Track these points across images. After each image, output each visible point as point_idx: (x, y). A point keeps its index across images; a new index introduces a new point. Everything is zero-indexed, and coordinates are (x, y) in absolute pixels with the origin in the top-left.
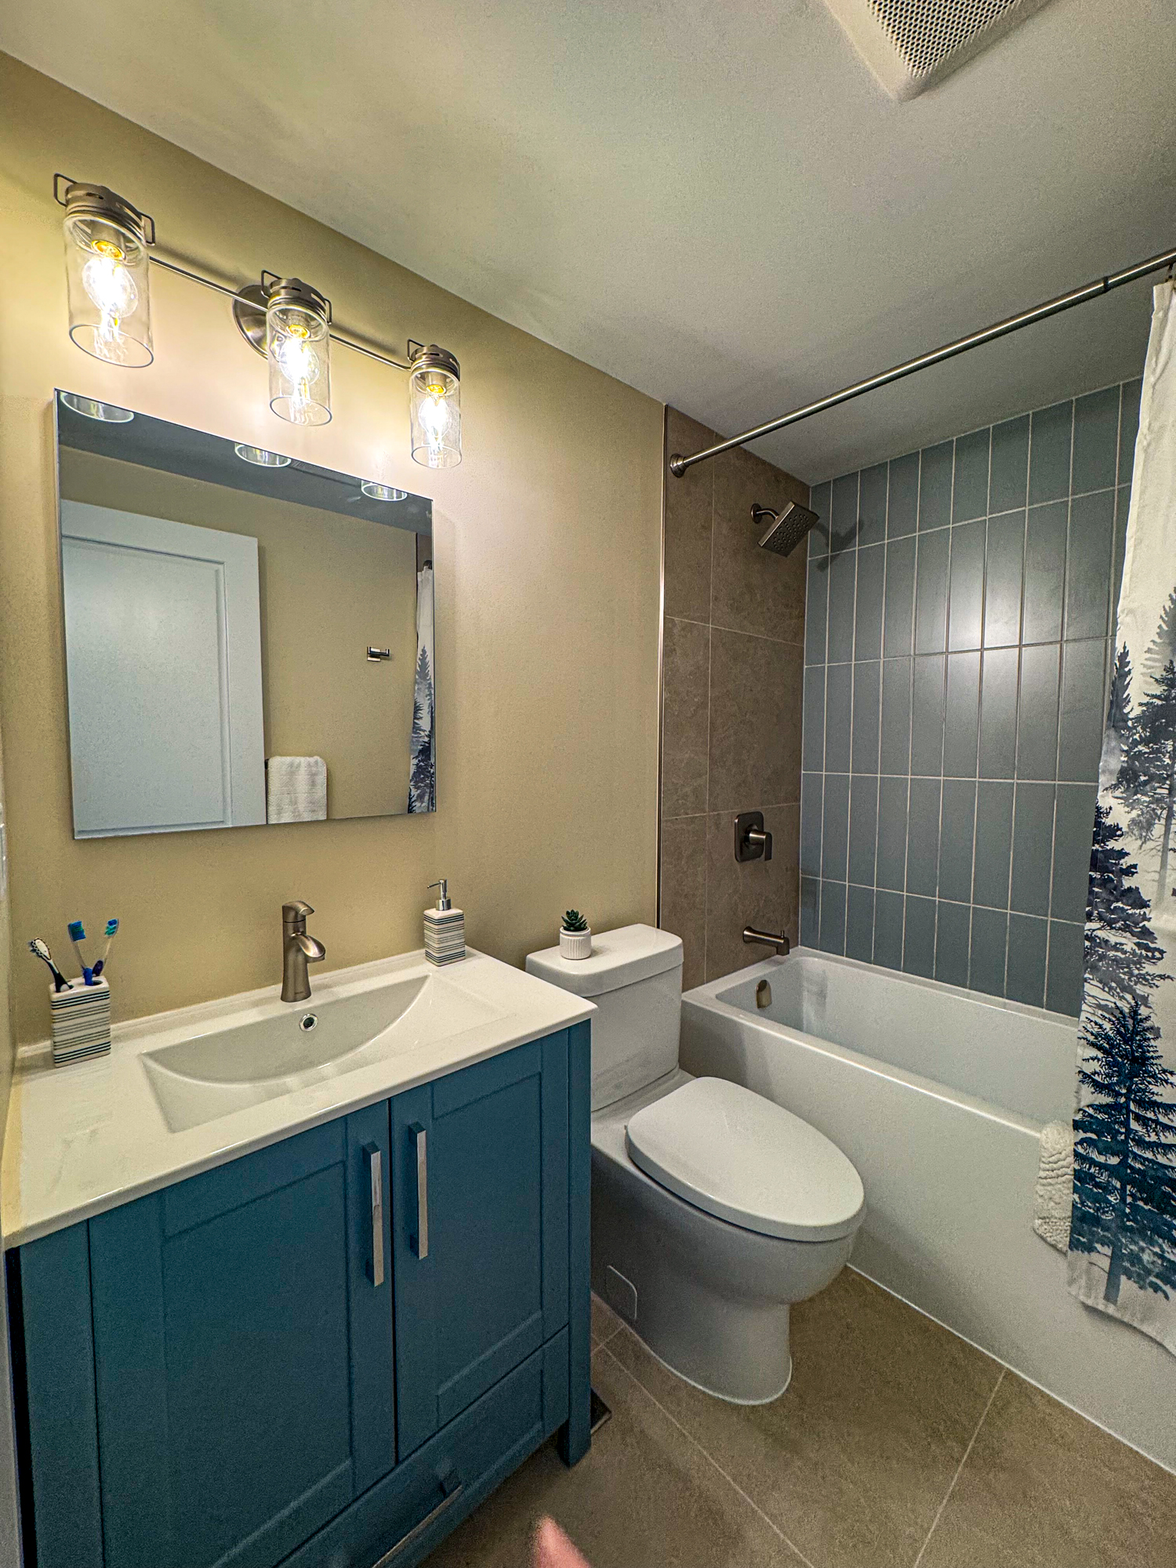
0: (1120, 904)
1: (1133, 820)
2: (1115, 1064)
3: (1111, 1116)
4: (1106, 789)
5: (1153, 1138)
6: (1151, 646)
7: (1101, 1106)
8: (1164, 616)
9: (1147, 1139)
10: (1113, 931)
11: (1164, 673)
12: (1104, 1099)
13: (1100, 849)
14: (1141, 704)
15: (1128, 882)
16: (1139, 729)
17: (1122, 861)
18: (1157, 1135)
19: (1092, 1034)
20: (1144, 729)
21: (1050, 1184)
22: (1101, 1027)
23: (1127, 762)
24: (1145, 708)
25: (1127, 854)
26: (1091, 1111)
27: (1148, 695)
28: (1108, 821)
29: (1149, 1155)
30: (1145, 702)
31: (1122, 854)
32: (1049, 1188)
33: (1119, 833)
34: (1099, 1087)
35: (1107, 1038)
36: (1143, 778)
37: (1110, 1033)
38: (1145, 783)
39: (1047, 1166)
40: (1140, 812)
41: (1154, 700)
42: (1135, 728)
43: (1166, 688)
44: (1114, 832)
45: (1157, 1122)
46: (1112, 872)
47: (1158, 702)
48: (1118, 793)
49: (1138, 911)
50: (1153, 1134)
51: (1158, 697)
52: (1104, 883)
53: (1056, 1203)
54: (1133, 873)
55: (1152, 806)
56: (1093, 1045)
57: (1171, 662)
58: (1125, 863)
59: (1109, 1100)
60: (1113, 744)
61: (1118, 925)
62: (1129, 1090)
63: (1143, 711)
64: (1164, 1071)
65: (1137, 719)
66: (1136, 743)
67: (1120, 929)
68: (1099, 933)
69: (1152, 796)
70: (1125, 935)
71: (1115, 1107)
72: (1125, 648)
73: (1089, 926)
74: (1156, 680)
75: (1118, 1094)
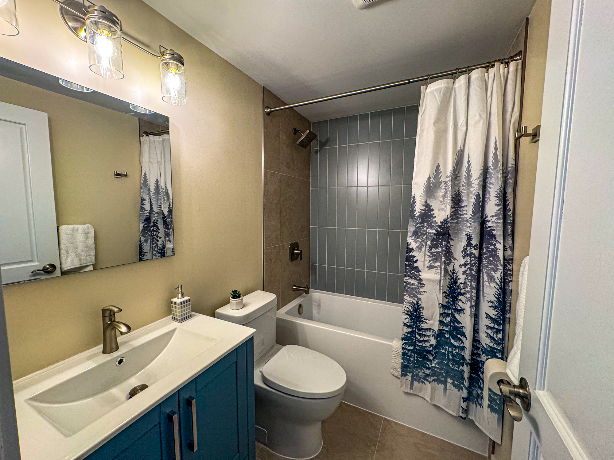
0: (413, 271)
1: (417, 246)
2: (413, 319)
3: (411, 335)
4: (410, 237)
5: (422, 339)
6: (422, 195)
7: (409, 332)
8: (424, 186)
9: (420, 340)
10: (412, 280)
11: (425, 203)
12: (410, 330)
13: (408, 255)
14: (419, 212)
15: (415, 265)
16: (418, 219)
17: (414, 259)
18: (423, 338)
19: (406, 311)
20: (420, 220)
21: (395, 358)
22: (409, 308)
23: (415, 229)
24: (420, 213)
25: (415, 256)
26: (406, 334)
27: (420, 209)
28: (410, 247)
29: (421, 344)
30: (420, 211)
31: (414, 257)
32: (395, 360)
33: (413, 250)
34: (408, 327)
35: (410, 312)
36: (419, 234)
37: (411, 310)
38: (420, 236)
39: (394, 353)
40: (418, 244)
41: (422, 211)
42: (417, 219)
43: (425, 207)
44: (412, 250)
45: (423, 334)
46: (411, 262)
47: (423, 212)
48: (413, 238)
49: (418, 273)
50: (422, 338)
51: (422, 210)
52: (409, 265)
53: (397, 364)
54: (417, 262)
55: (422, 242)
56: (407, 314)
57: (426, 200)
58: (415, 259)
59: (411, 330)
60: (412, 223)
61: (413, 278)
62: (416, 326)
63: (419, 214)
64: (425, 319)
65: (418, 216)
66: (418, 224)
67: (414, 279)
68: (408, 281)
69: (422, 239)
70: (415, 280)
71: (413, 332)
72: (414, 194)
73: (405, 278)
74: (423, 205)
75: (413, 328)
